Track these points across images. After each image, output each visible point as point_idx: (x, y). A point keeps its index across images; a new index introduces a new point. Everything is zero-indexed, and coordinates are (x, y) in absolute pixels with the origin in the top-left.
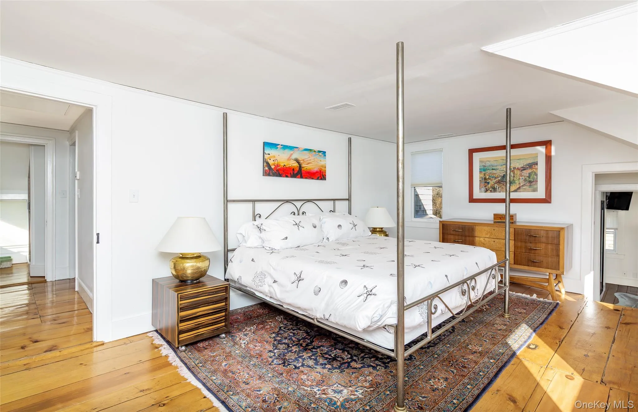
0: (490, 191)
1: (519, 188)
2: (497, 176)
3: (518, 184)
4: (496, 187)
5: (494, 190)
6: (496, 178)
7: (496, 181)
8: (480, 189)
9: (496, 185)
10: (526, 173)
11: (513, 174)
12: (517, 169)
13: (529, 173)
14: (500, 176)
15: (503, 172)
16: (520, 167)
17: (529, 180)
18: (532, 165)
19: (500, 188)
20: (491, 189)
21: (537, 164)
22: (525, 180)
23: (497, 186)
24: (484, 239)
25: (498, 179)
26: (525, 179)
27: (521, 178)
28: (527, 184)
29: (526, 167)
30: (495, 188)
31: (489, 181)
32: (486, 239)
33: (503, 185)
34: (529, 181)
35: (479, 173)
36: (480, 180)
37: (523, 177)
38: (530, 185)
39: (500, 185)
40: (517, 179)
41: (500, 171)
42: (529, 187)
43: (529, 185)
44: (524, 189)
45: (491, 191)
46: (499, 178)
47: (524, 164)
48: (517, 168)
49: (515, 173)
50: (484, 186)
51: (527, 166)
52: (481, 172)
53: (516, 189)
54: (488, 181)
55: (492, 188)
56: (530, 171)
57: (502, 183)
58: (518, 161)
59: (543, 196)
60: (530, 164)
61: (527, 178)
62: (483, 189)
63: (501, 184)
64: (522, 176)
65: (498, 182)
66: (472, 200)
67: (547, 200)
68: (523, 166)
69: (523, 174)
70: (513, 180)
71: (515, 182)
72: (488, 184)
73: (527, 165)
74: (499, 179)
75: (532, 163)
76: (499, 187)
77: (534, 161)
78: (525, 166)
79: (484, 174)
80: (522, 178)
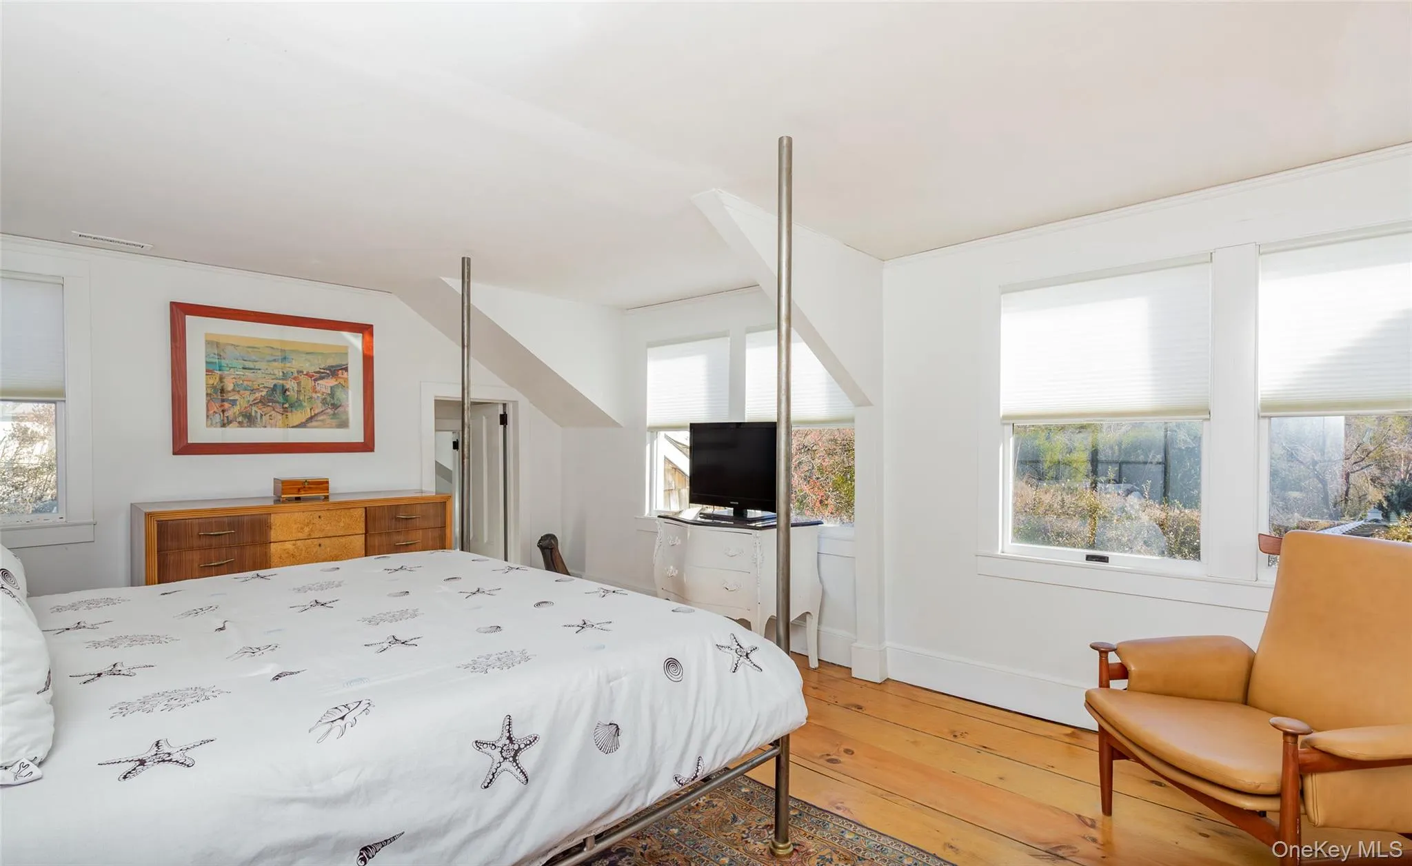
0: (237, 425)
1: (311, 418)
2: (256, 387)
3: (309, 410)
4: (253, 414)
5: (249, 419)
6: (253, 391)
7: (255, 400)
8: (207, 416)
9: (254, 408)
10: (326, 385)
11: (296, 385)
12: (306, 375)
13: (331, 387)
14: (264, 387)
15: (273, 379)
16: (312, 369)
17: (332, 402)
18: (338, 370)
19: (264, 417)
20: (240, 419)
21: (346, 369)
22: (324, 402)
23: (256, 412)
24: (294, 545)
25: (261, 394)
26: (325, 399)
27: (315, 395)
28: (329, 410)
29: (323, 373)
30: (250, 415)
31: (237, 397)
32: (299, 542)
33: (274, 410)
34: (332, 404)
35: (204, 373)
36: (207, 394)
37: (319, 395)
38: (334, 414)
39: (264, 409)
40: (306, 397)
41: (264, 375)
42: (331, 419)
43: (332, 412)
44: (322, 421)
45: (241, 424)
46: (262, 391)
47: (320, 365)
48: (305, 373)
49: (302, 384)
50: (220, 409)
51: (328, 372)
52: (212, 371)
53: (304, 421)
54: (231, 398)
55: (243, 415)
56: (331, 382)
57: (269, 406)
58: (309, 357)
59: (360, 439)
60: (332, 367)
61: (329, 399)
62: (217, 418)
63: (269, 408)
64: (316, 392)
65: (260, 401)
66: (182, 446)
67: (367, 446)
68: (318, 370)
69: (318, 388)
70: (297, 398)
71: (301, 405)
72: (233, 405)
73: (326, 369)
74: (264, 393)
75: (337, 366)
76: (262, 415)
77: (340, 363)
78: (322, 371)
79: (221, 379)
80: (318, 397)
